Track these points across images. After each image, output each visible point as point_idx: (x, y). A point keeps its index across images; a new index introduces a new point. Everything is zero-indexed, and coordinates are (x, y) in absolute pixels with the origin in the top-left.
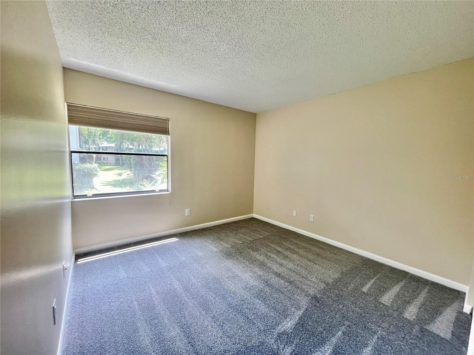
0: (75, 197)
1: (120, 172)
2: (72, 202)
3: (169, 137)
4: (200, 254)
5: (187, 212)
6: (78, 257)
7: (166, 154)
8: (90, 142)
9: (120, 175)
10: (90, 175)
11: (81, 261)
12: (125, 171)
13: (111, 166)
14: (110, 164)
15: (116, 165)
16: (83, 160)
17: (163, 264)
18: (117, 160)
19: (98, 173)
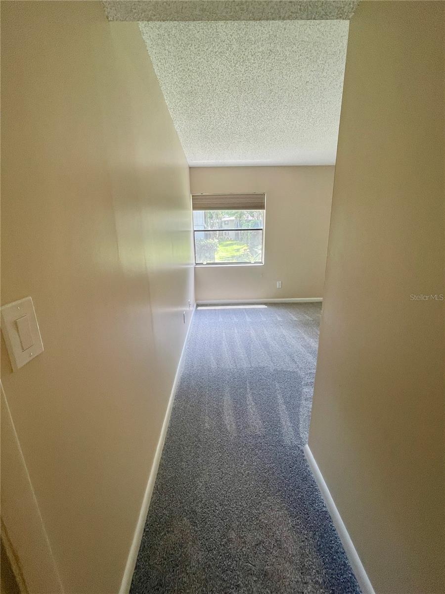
0: (197, 264)
1: (239, 247)
2: (195, 268)
3: (265, 211)
4: (279, 319)
5: (278, 284)
6: (198, 305)
7: (262, 228)
8: (214, 217)
9: (238, 250)
10: (211, 249)
11: (199, 308)
12: (242, 246)
13: (232, 241)
14: (231, 239)
15: (235, 240)
16: (207, 237)
17: (248, 319)
18: (237, 235)
19: (218, 249)
